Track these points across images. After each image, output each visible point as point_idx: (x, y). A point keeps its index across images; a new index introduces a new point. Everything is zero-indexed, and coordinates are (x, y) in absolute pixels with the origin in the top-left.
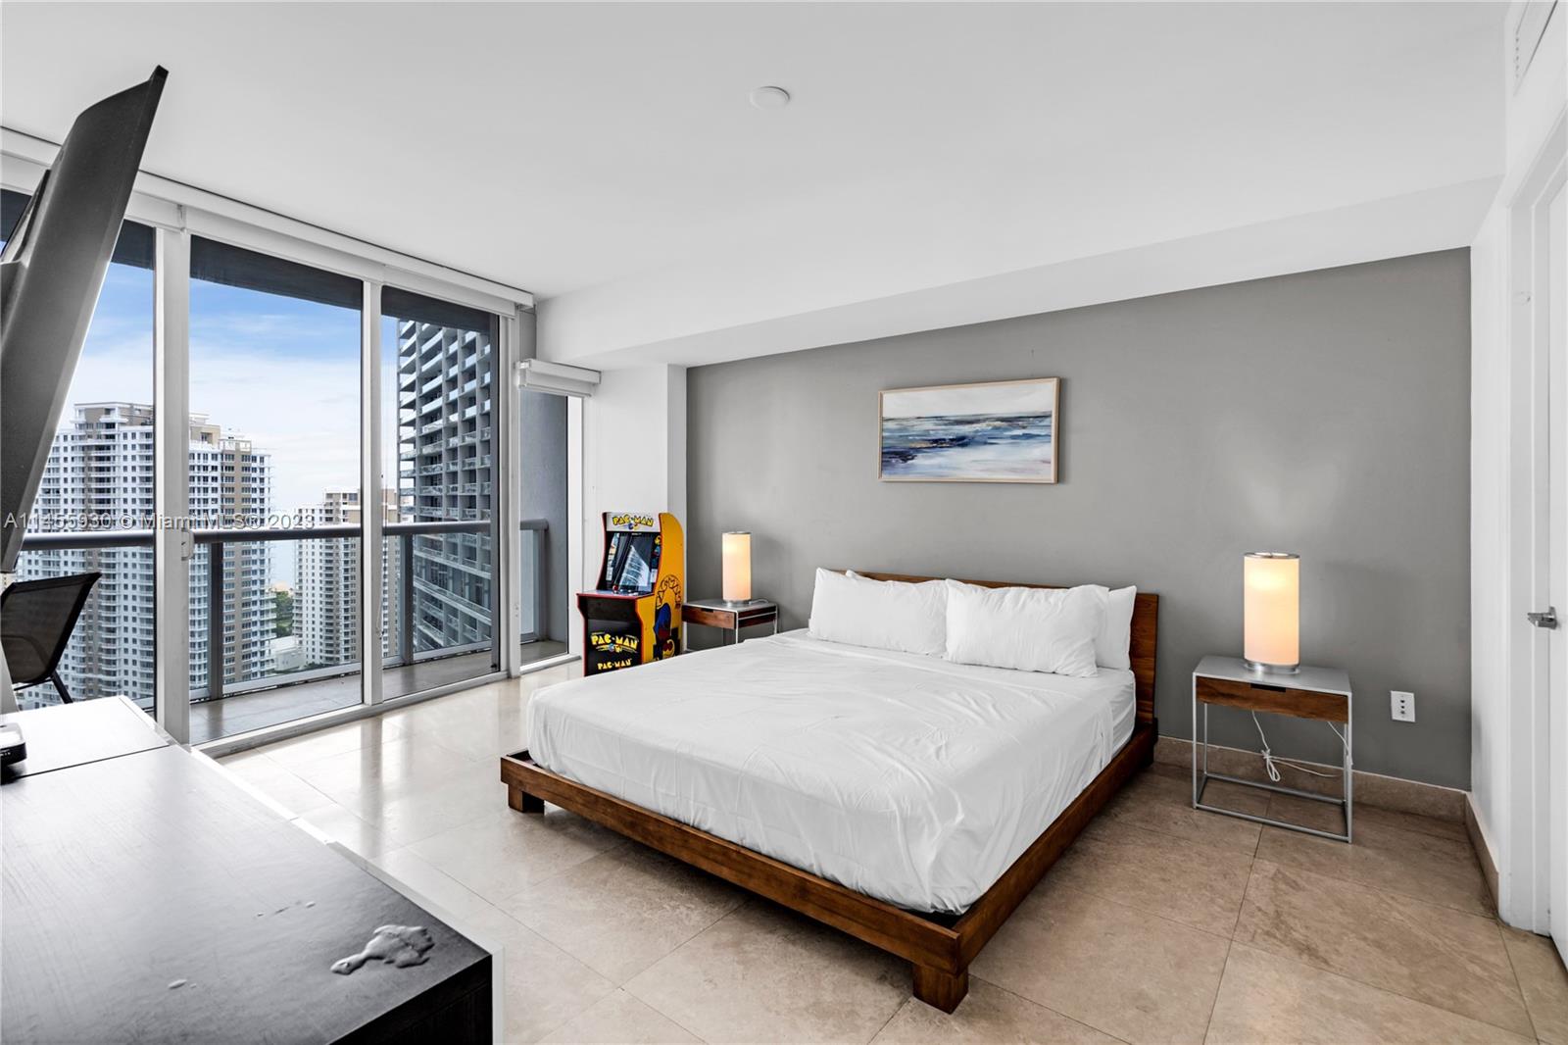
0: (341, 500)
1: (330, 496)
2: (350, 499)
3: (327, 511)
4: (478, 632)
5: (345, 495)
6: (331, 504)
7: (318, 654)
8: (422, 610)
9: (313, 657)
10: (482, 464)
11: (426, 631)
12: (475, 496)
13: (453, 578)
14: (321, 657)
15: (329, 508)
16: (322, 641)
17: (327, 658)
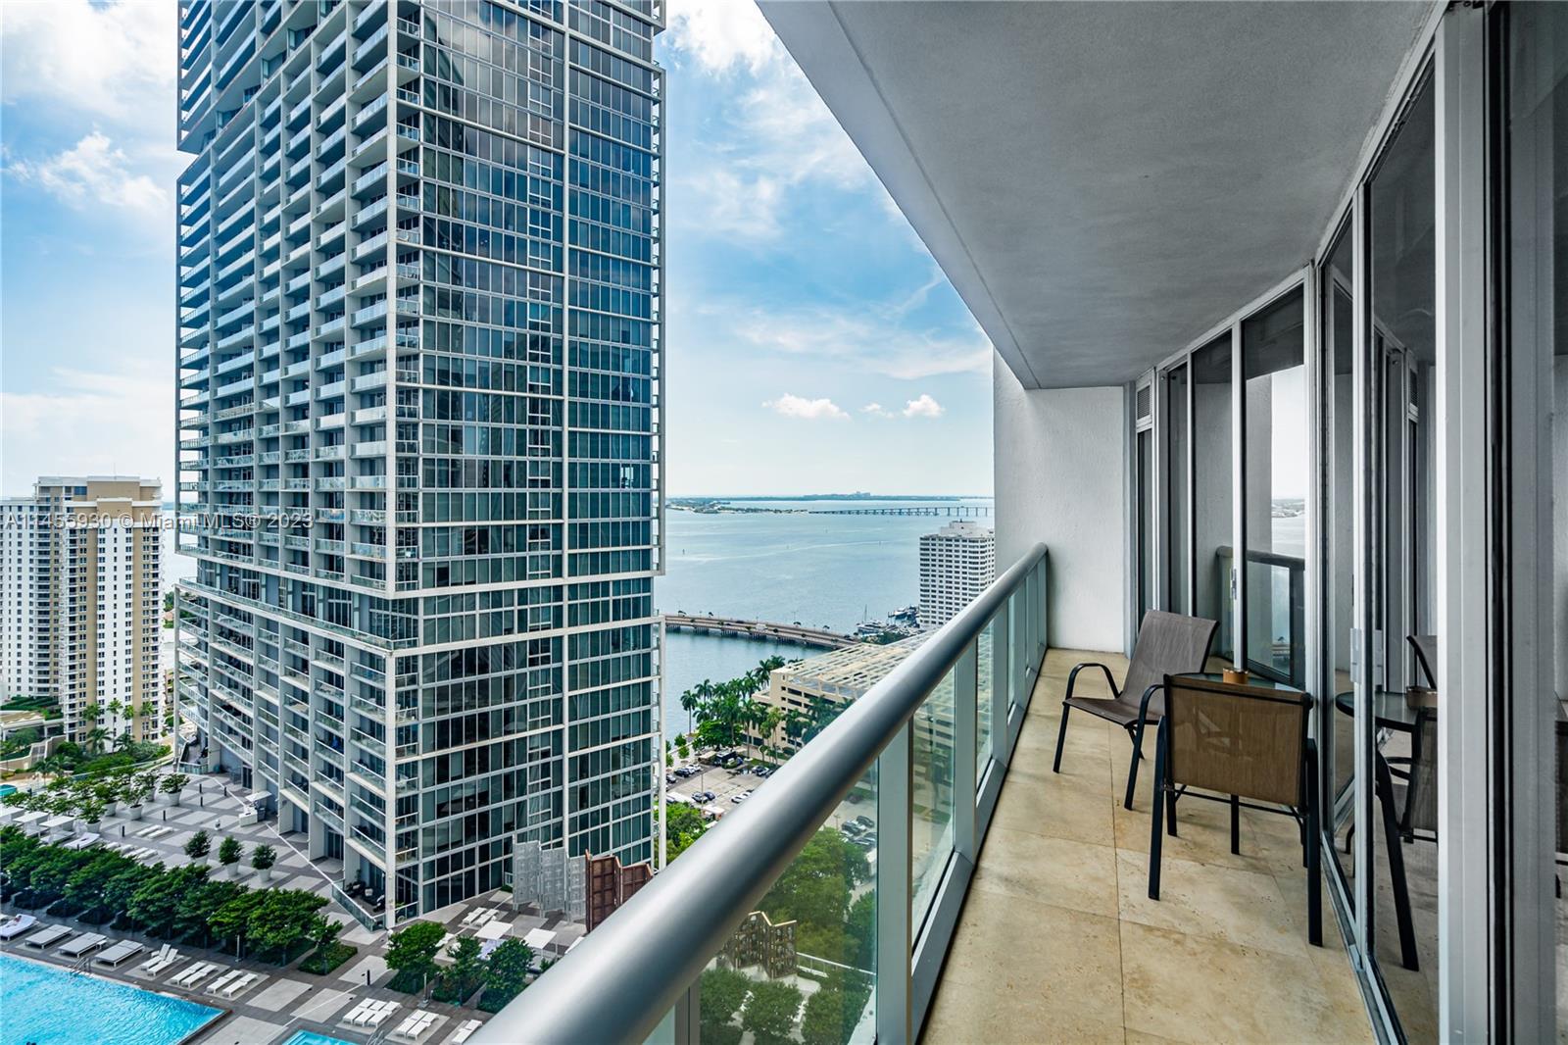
0: (63, 495)
1: (44, 489)
2: (76, 494)
3: (41, 508)
4: (311, 647)
5: (68, 489)
6: (47, 500)
7: (25, 684)
8: (216, 625)
9: (19, 688)
10: (318, 457)
11: (222, 649)
12: (307, 493)
13: (266, 586)
14: (31, 689)
15: (45, 504)
16: (32, 668)
17: (40, 689)
